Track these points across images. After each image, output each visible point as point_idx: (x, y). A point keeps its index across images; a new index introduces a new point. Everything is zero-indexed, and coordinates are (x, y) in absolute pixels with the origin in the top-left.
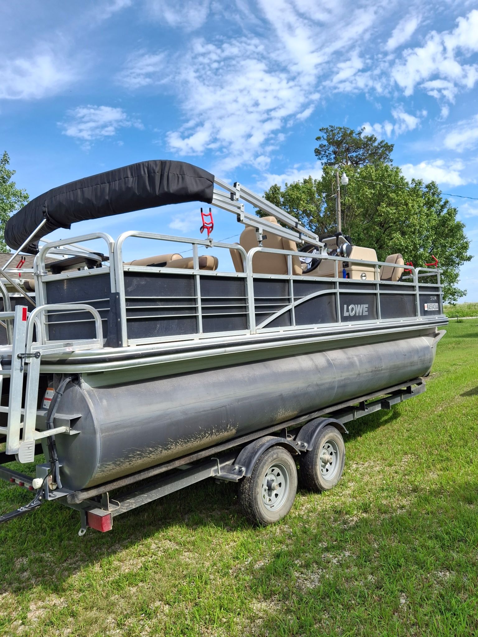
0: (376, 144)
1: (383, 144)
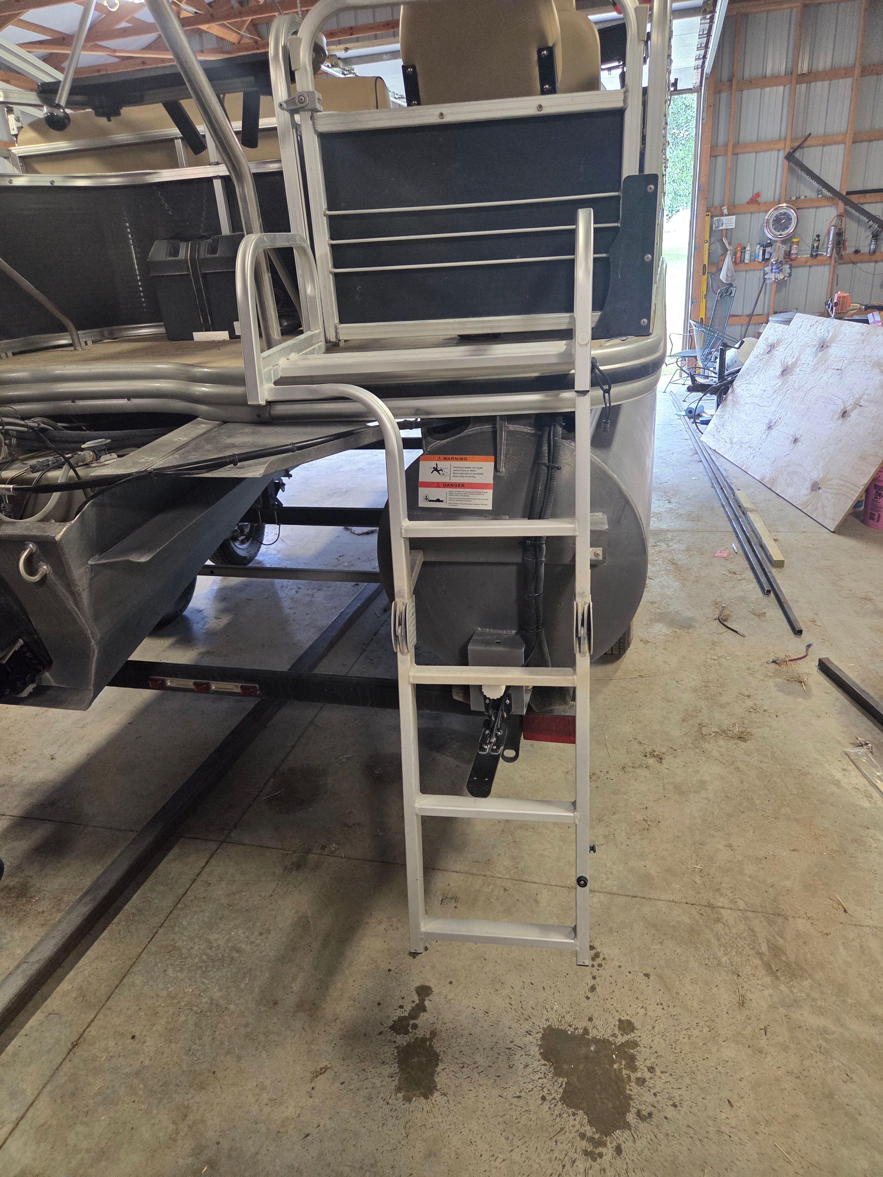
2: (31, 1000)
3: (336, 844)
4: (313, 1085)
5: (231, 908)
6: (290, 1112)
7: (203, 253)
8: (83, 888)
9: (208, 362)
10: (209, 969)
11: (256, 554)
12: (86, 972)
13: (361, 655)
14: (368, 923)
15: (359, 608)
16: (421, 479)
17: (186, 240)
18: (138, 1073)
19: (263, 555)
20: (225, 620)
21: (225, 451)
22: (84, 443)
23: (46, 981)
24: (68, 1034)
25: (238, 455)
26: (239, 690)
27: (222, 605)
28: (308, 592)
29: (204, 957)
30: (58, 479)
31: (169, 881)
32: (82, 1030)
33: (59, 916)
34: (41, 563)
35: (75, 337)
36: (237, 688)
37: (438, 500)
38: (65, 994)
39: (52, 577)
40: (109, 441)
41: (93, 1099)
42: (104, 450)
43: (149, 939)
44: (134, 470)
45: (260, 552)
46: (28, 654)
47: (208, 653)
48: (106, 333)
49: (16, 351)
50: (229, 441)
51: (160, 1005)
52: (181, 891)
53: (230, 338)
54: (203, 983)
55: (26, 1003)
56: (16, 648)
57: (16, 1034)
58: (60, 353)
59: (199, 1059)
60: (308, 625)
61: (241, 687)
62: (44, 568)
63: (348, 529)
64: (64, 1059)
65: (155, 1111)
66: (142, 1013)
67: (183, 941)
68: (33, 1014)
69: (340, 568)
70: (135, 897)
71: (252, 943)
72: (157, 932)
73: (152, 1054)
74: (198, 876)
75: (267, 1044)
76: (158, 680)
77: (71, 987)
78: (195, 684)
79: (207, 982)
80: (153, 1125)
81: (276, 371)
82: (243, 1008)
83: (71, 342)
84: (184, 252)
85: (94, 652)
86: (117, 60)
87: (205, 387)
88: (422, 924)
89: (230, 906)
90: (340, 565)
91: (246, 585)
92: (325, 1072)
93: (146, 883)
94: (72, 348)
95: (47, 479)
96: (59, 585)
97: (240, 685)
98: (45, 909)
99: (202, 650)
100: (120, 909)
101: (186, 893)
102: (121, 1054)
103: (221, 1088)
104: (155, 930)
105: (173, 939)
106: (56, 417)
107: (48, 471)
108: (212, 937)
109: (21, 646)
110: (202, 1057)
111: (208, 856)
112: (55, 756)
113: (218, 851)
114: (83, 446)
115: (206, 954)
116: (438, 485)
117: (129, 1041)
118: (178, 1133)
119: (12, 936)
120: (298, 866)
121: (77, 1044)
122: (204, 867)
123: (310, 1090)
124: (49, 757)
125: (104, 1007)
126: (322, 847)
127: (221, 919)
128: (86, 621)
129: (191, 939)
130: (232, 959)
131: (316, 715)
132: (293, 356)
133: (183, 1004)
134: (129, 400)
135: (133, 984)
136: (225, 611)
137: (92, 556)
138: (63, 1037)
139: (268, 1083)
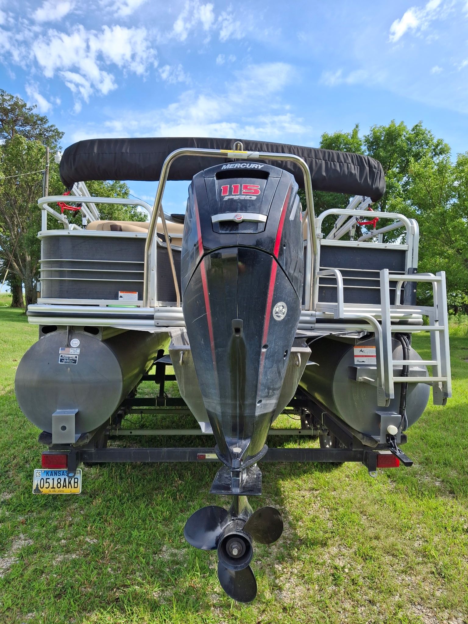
0: (46, 126)
1: (53, 128)
16: (355, 354)
37: (363, 362)
116: (363, 356)
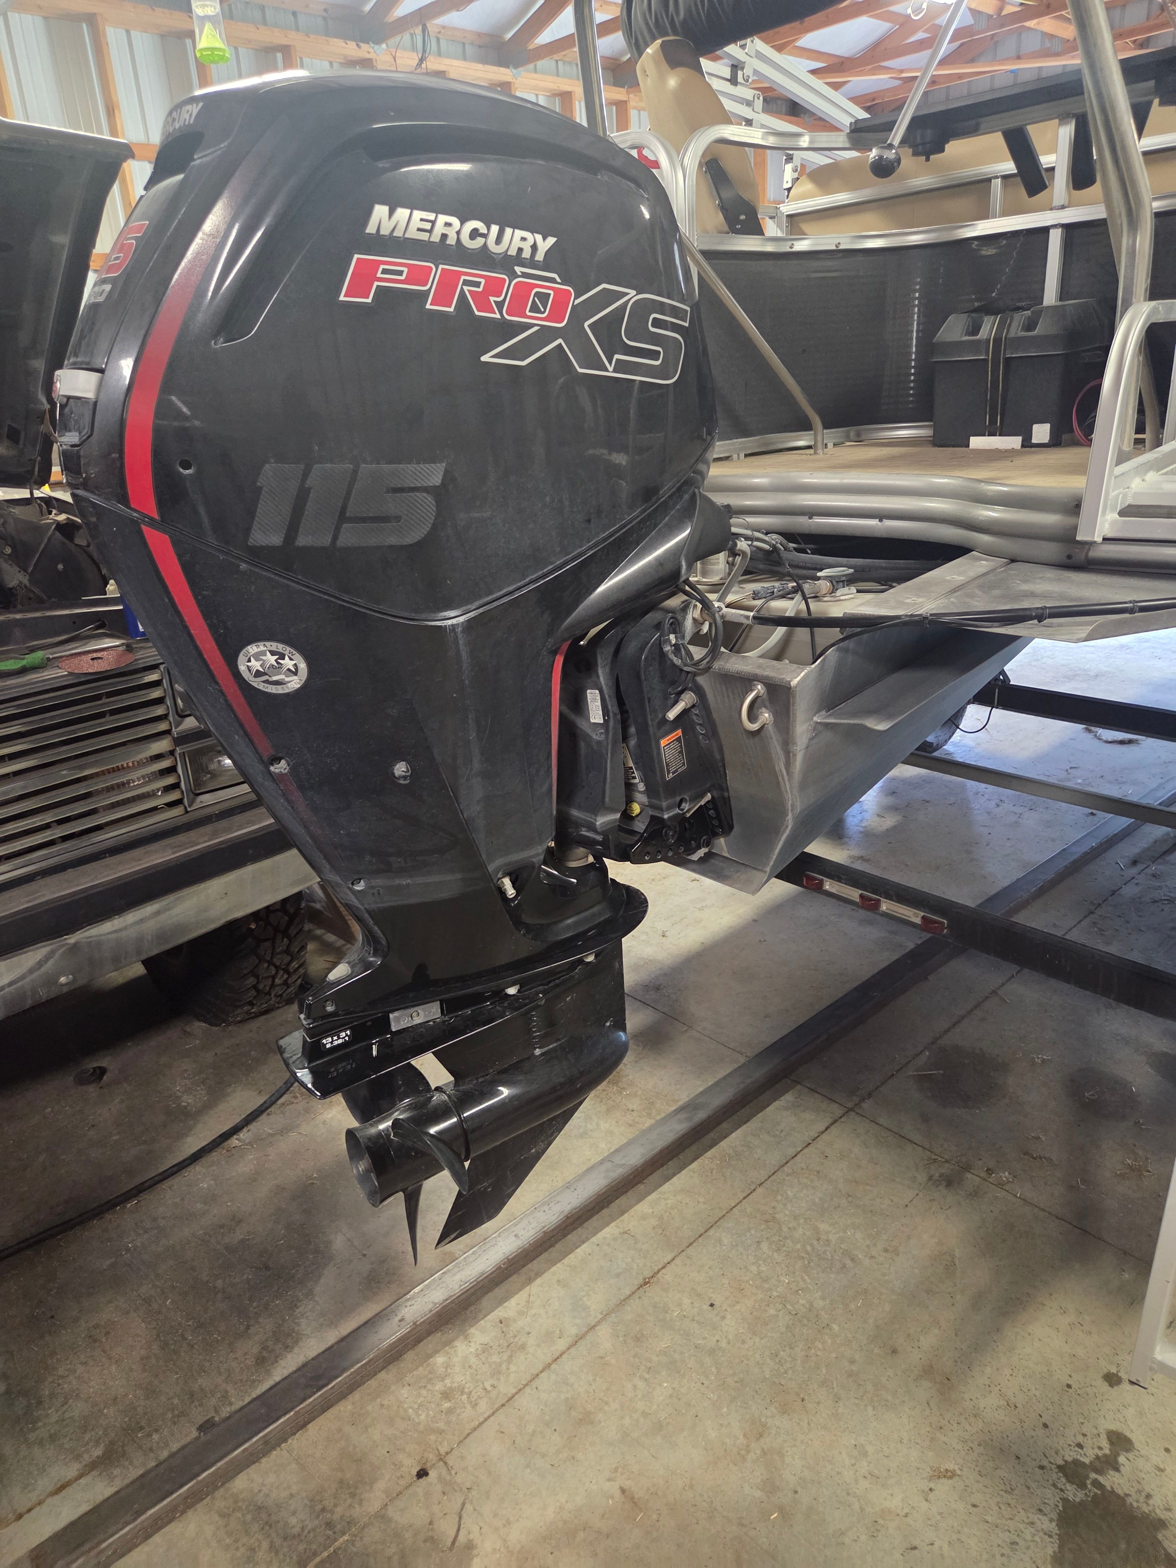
2: (607, 1206)
3: (1010, 1173)
4: (932, 1485)
5: (850, 1199)
6: (895, 1503)
7: (1016, 330)
8: (678, 1101)
9: (1004, 478)
10: (812, 1264)
11: (946, 741)
12: (669, 1202)
13: (1085, 917)
14: (1044, 1305)
15: (1093, 849)
17: (995, 313)
18: (712, 1352)
19: (955, 744)
20: (890, 821)
21: (1022, 600)
22: (821, 570)
23: (626, 1192)
24: (641, 1265)
25: (1050, 608)
26: (918, 921)
27: (890, 800)
28: (1015, 809)
29: (809, 1248)
30: (786, 610)
31: (778, 1133)
32: (656, 1269)
33: (649, 1123)
34: (764, 710)
35: (819, 438)
36: (917, 917)
38: (644, 1217)
39: (770, 728)
40: (851, 571)
41: (657, 1356)
42: (843, 581)
43: (745, 1195)
44: (900, 612)
45: (952, 740)
46: (711, 812)
47: (861, 858)
48: (852, 434)
49: (750, 452)
50: (1025, 587)
51: (748, 1282)
52: (791, 1151)
53: (1023, 446)
54: (804, 1280)
55: (603, 1208)
56: (702, 803)
57: (588, 1239)
58: (797, 457)
59: (786, 1372)
60: (1007, 855)
61: (923, 917)
62: (766, 716)
63: (1090, 731)
64: (633, 1293)
65: (725, 1409)
66: (725, 1281)
67: (786, 1215)
68: (607, 1224)
69: (1070, 784)
70: (734, 1135)
71: (872, 1257)
72: (754, 1190)
73: (731, 1337)
74: (813, 1140)
75: (875, 1399)
76: (816, 879)
77: (651, 1211)
78: (861, 896)
79: (809, 1281)
80: (721, 1425)
81: (1125, 496)
82: (850, 1336)
83: (812, 443)
84: (988, 328)
85: (787, 826)
86: (898, 82)
87: (993, 510)
88: (1158, 1349)
89: (849, 1196)
90: (1069, 780)
91: (926, 781)
92: (951, 1478)
93: (749, 1124)
94: (811, 451)
95: (768, 609)
96: (774, 740)
97: (922, 914)
98: (635, 1107)
99: (856, 852)
100: (714, 1143)
101: (796, 1156)
102: (696, 1319)
103: (809, 1424)
104: (753, 1187)
105: (774, 1208)
106: (789, 536)
107: (772, 599)
108: (823, 1227)
109: (708, 802)
110: (790, 1372)
111: (829, 1121)
112: (667, 934)
113: (843, 1119)
114: (819, 574)
115: (812, 1245)
117: (706, 1307)
118: (748, 1452)
119: (598, 1125)
120: (950, 1182)
121: (649, 1282)
122: (822, 1133)
123: (927, 1489)
124: (660, 932)
125: (684, 1253)
126: (988, 1169)
127: (836, 1208)
128: (791, 788)
129: (796, 1218)
130: (844, 1266)
131: (1003, 985)
132: (1152, 476)
133: (775, 1294)
134: (881, 521)
135: (720, 1241)
136: (893, 809)
137: (819, 711)
138: (635, 1266)
139: (870, 1449)
